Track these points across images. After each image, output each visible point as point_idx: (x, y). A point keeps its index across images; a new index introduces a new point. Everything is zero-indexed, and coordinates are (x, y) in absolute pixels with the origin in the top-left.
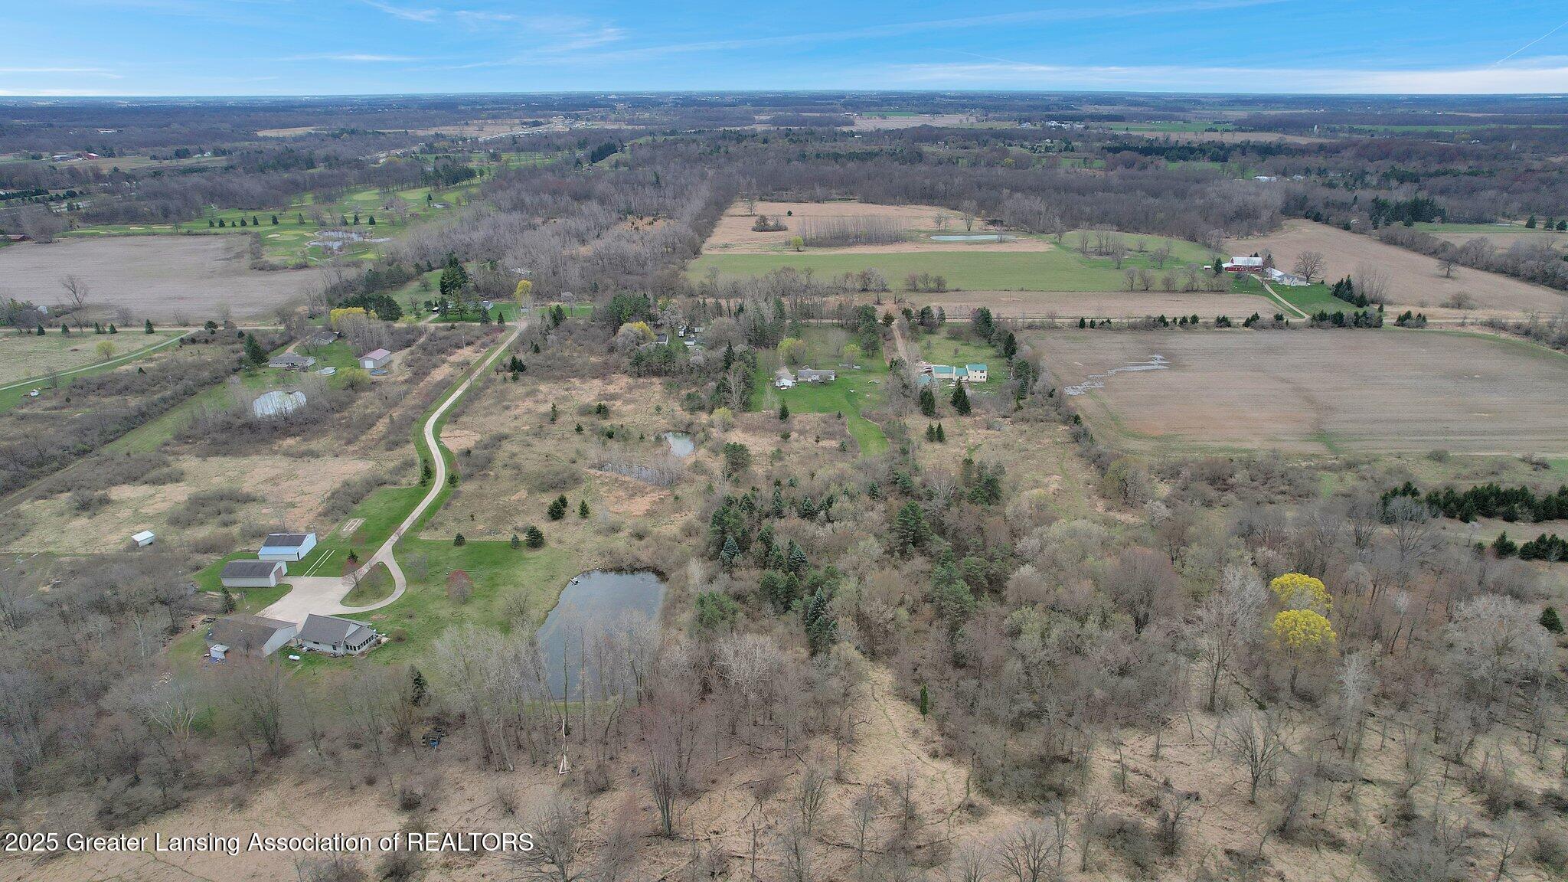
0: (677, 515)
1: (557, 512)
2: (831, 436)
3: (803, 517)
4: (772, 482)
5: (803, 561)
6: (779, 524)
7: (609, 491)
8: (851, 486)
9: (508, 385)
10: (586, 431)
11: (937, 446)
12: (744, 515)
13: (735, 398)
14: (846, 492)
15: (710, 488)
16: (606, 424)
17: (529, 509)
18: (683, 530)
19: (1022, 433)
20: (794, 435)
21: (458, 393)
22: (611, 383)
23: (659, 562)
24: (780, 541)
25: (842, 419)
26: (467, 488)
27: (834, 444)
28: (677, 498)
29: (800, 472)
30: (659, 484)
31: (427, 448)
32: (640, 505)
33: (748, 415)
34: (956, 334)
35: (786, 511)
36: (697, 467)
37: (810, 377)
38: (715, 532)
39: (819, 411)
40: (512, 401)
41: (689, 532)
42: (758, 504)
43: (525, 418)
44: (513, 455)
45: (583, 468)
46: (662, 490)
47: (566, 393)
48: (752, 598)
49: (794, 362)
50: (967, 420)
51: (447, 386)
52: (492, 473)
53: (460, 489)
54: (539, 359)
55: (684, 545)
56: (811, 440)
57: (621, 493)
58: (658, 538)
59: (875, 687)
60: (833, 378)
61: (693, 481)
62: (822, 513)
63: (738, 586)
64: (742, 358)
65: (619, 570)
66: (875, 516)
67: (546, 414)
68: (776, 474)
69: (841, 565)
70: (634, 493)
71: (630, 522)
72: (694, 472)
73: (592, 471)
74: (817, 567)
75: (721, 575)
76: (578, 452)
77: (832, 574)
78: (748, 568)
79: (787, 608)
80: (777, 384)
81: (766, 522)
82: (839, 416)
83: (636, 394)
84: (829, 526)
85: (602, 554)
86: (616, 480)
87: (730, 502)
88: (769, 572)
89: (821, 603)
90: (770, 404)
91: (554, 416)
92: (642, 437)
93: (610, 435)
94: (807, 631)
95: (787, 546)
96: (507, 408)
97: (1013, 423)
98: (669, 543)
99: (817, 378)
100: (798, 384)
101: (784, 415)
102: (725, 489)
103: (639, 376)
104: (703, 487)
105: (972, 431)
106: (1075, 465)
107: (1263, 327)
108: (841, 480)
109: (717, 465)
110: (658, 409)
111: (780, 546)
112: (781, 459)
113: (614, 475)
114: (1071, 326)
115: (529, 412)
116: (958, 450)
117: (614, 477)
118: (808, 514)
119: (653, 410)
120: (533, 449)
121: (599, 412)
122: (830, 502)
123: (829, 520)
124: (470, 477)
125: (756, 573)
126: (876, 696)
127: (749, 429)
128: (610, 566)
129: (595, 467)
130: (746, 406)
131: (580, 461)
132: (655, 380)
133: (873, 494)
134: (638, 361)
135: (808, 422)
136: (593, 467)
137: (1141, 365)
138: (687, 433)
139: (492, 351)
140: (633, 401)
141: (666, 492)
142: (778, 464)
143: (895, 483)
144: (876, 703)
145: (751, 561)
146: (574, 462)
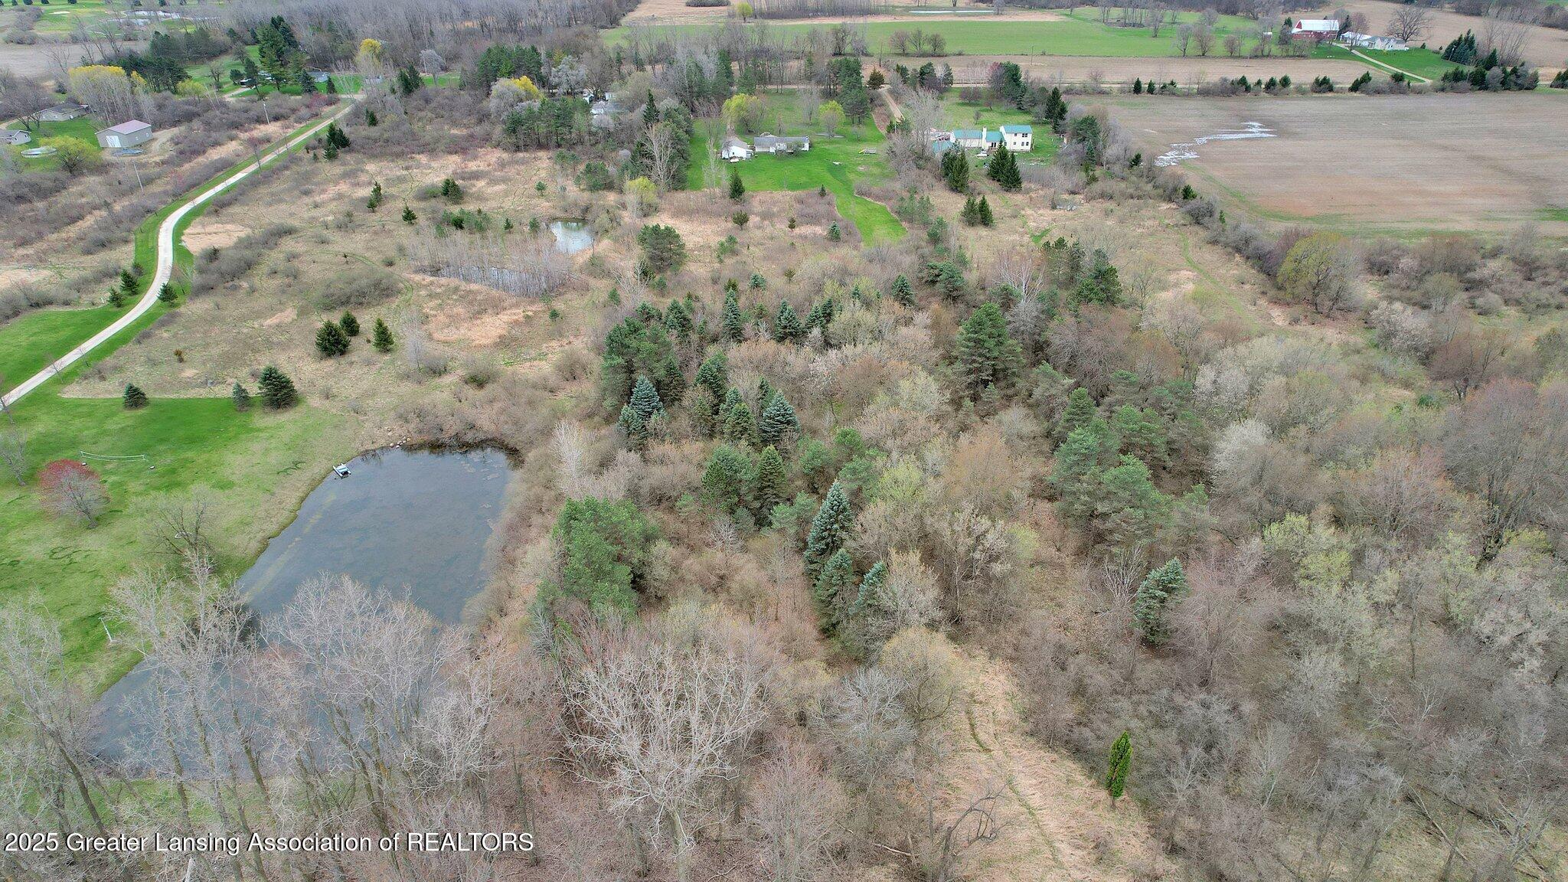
0: (554, 344)
1: (333, 344)
2: (813, 219)
3: (781, 339)
4: (720, 287)
5: (788, 422)
6: (736, 353)
7: (440, 307)
8: (865, 284)
9: (319, 165)
10: (422, 219)
11: (983, 231)
12: (672, 337)
13: (660, 167)
14: (856, 294)
15: (614, 296)
16: (455, 210)
17: (291, 340)
18: (559, 369)
19: (1108, 213)
20: (754, 220)
21: (240, 176)
22: (475, 158)
23: (507, 429)
24: (742, 384)
25: (827, 198)
26: (193, 308)
27: (820, 230)
28: (554, 315)
29: (768, 272)
30: (526, 294)
31: (153, 252)
32: (492, 327)
33: (681, 195)
34: (970, 98)
35: (748, 329)
36: (596, 267)
37: (773, 145)
38: (614, 369)
39: (793, 189)
40: (316, 184)
41: (571, 371)
42: (697, 320)
43: (333, 206)
44: (292, 257)
45: (404, 273)
46: (532, 303)
47: (405, 172)
48: (688, 504)
49: (747, 128)
50: (1017, 198)
51: (227, 167)
52: (245, 285)
53: (182, 309)
54: (373, 132)
55: (561, 395)
56: (782, 226)
57: (460, 310)
58: (512, 388)
59: (977, 710)
60: (806, 147)
61: (587, 288)
62: (816, 332)
63: (657, 475)
64: (668, 115)
65: (436, 447)
66: (917, 333)
67: (363, 200)
68: (727, 274)
69: (867, 428)
70: (480, 309)
71: (462, 356)
72: (591, 274)
73: (418, 278)
74: (814, 432)
75: (621, 454)
76: (401, 249)
77: (852, 447)
78: (677, 440)
79: (762, 521)
80: (725, 155)
81: (712, 350)
82: (823, 193)
83: (511, 171)
84: (832, 353)
85: (404, 418)
86: (456, 289)
87: (647, 315)
88: (722, 446)
89: (842, 515)
90: (713, 181)
91: (375, 202)
92: (508, 226)
93: (458, 224)
94: (812, 576)
95: (755, 392)
96: (307, 193)
97: (1089, 200)
98: (529, 392)
99: (783, 146)
100: (755, 156)
101: (737, 191)
102: (638, 296)
103: (518, 149)
104: (603, 297)
105: (1029, 212)
106: (1211, 256)
107: (1378, 92)
108: (843, 274)
109: (629, 262)
110: (541, 188)
111: (741, 393)
112: (734, 253)
113: (454, 282)
114: (1122, 91)
115: (340, 197)
116: (1016, 237)
117: (452, 285)
118: (790, 333)
119: (534, 191)
120: (330, 247)
121: (446, 193)
122: (828, 315)
123: (828, 344)
124: (205, 289)
125: (694, 448)
126: (982, 736)
127: (679, 213)
128: (418, 439)
129: (424, 271)
130: (678, 181)
131: (401, 263)
132: (542, 154)
133: (903, 295)
134: (515, 126)
135: (774, 203)
136: (421, 270)
137: (1234, 133)
138: (583, 221)
139: (308, 128)
140: (504, 180)
141: (539, 307)
142: (730, 261)
143: (933, 282)
144: (984, 757)
145: (684, 422)
146: (390, 264)
